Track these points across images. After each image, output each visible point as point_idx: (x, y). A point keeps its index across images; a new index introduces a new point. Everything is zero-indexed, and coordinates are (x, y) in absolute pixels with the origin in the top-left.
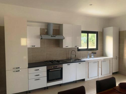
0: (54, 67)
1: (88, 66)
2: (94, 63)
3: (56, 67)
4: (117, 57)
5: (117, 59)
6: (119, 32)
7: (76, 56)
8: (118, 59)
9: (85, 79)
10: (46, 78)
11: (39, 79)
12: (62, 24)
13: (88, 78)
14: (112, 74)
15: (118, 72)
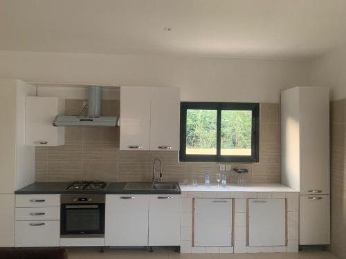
0: (80, 199)
1: (194, 209)
2: (215, 202)
3: (86, 199)
4: (320, 191)
5: (320, 198)
6: (331, 104)
7: (161, 176)
8: (326, 199)
9: (179, 247)
10: (58, 223)
11: (43, 224)
12: (119, 88)
13: (193, 246)
14: (297, 251)
15: (328, 245)
